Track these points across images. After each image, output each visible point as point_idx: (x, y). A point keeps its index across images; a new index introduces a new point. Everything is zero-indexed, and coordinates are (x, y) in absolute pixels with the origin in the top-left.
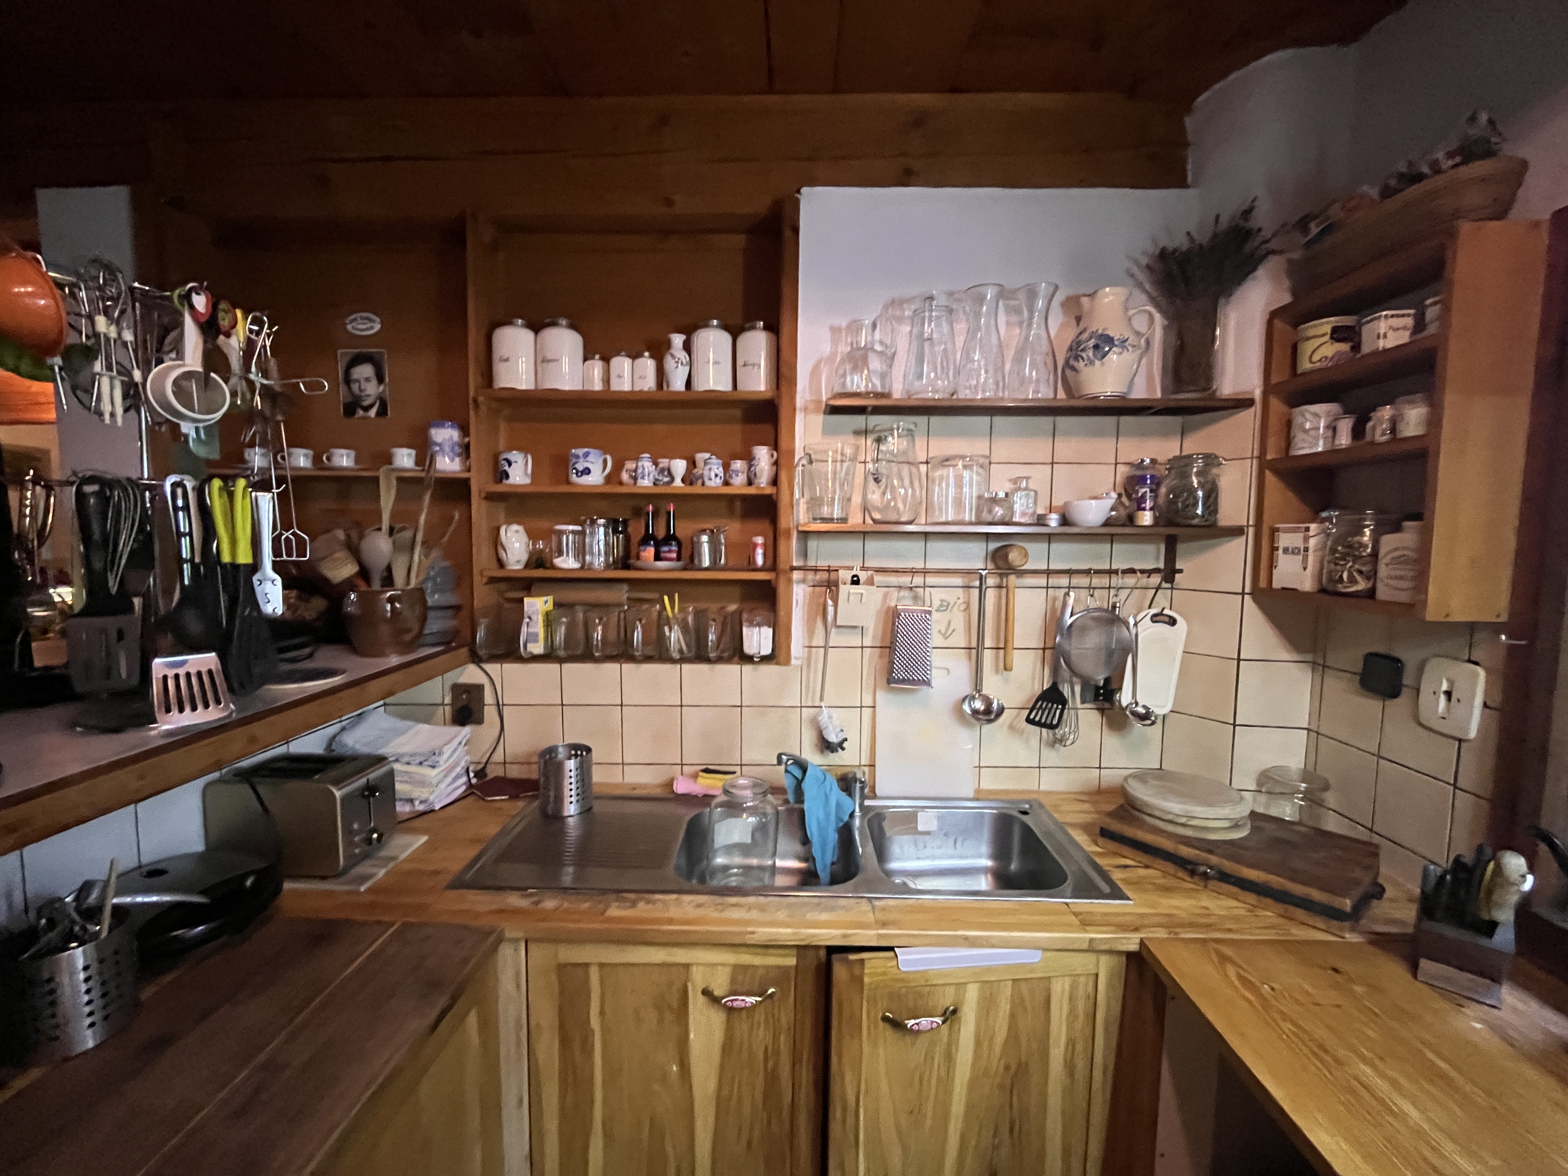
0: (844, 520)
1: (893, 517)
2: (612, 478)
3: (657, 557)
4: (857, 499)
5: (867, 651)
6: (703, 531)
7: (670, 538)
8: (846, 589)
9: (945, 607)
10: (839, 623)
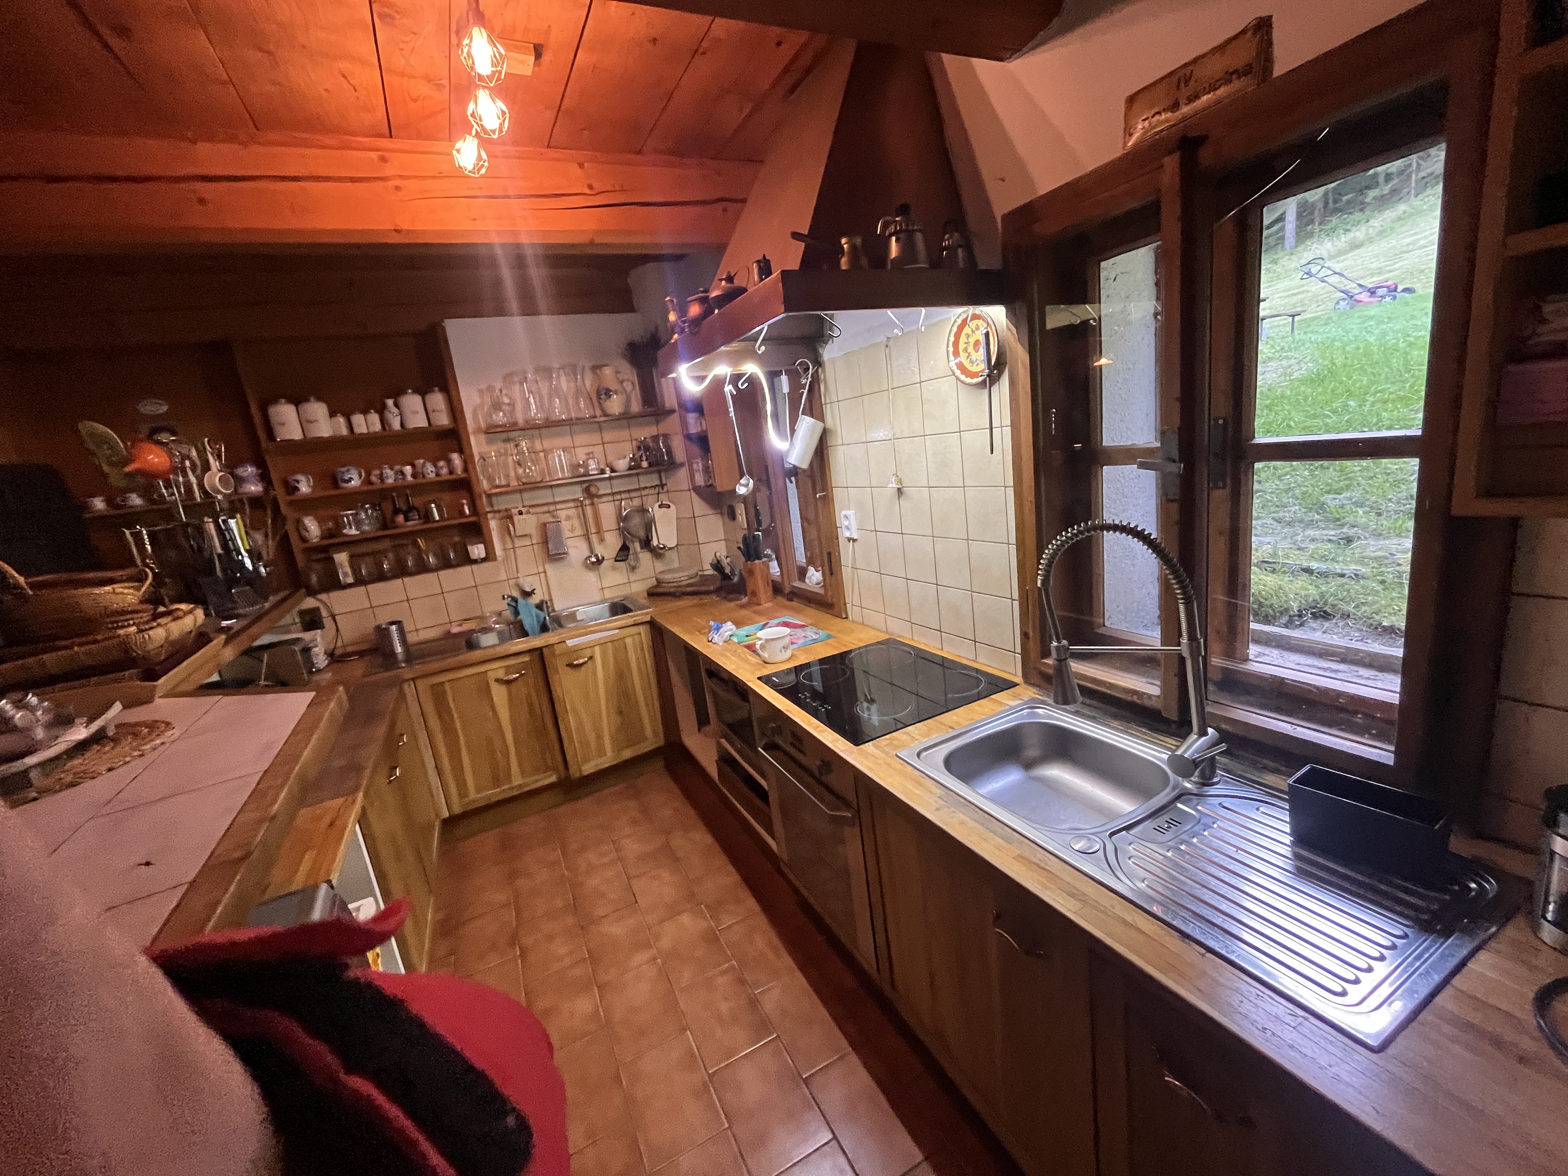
0: (508, 485)
1: (533, 480)
2: (368, 481)
3: (407, 519)
4: (512, 474)
5: (535, 547)
6: (431, 502)
7: (411, 508)
8: (517, 518)
9: (568, 518)
10: (518, 534)
